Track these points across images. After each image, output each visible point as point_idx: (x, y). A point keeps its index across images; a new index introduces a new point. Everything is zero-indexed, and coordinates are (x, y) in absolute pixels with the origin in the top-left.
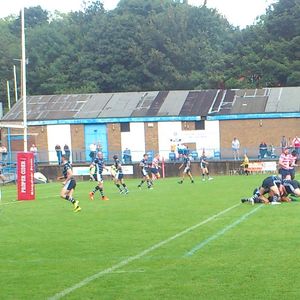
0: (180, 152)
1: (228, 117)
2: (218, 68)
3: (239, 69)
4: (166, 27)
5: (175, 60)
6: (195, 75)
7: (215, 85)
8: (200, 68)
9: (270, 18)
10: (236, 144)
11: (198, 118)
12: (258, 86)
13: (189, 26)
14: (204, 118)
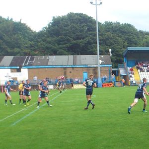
0: (10, 81)
1: (31, 67)
2: (27, 47)
3: (36, 47)
4: (3, 29)
5: (7, 43)
6: (16, 50)
7: (26, 54)
8: (19, 47)
9: (49, 28)
10: (36, 78)
11: (18, 67)
12: (44, 55)
13: (13, 30)
14: (21, 67)
